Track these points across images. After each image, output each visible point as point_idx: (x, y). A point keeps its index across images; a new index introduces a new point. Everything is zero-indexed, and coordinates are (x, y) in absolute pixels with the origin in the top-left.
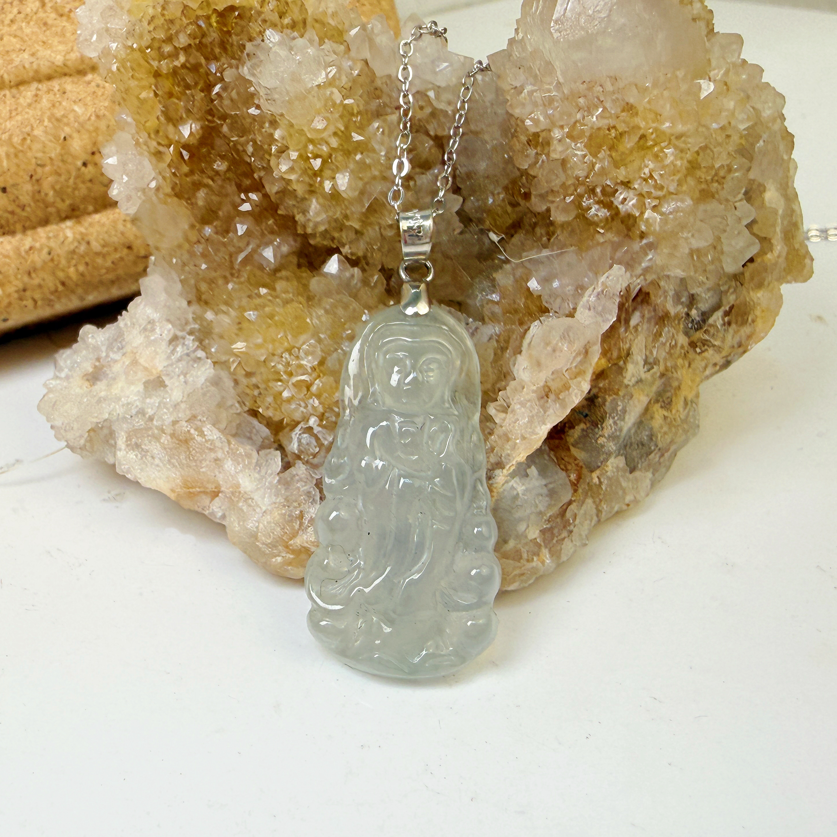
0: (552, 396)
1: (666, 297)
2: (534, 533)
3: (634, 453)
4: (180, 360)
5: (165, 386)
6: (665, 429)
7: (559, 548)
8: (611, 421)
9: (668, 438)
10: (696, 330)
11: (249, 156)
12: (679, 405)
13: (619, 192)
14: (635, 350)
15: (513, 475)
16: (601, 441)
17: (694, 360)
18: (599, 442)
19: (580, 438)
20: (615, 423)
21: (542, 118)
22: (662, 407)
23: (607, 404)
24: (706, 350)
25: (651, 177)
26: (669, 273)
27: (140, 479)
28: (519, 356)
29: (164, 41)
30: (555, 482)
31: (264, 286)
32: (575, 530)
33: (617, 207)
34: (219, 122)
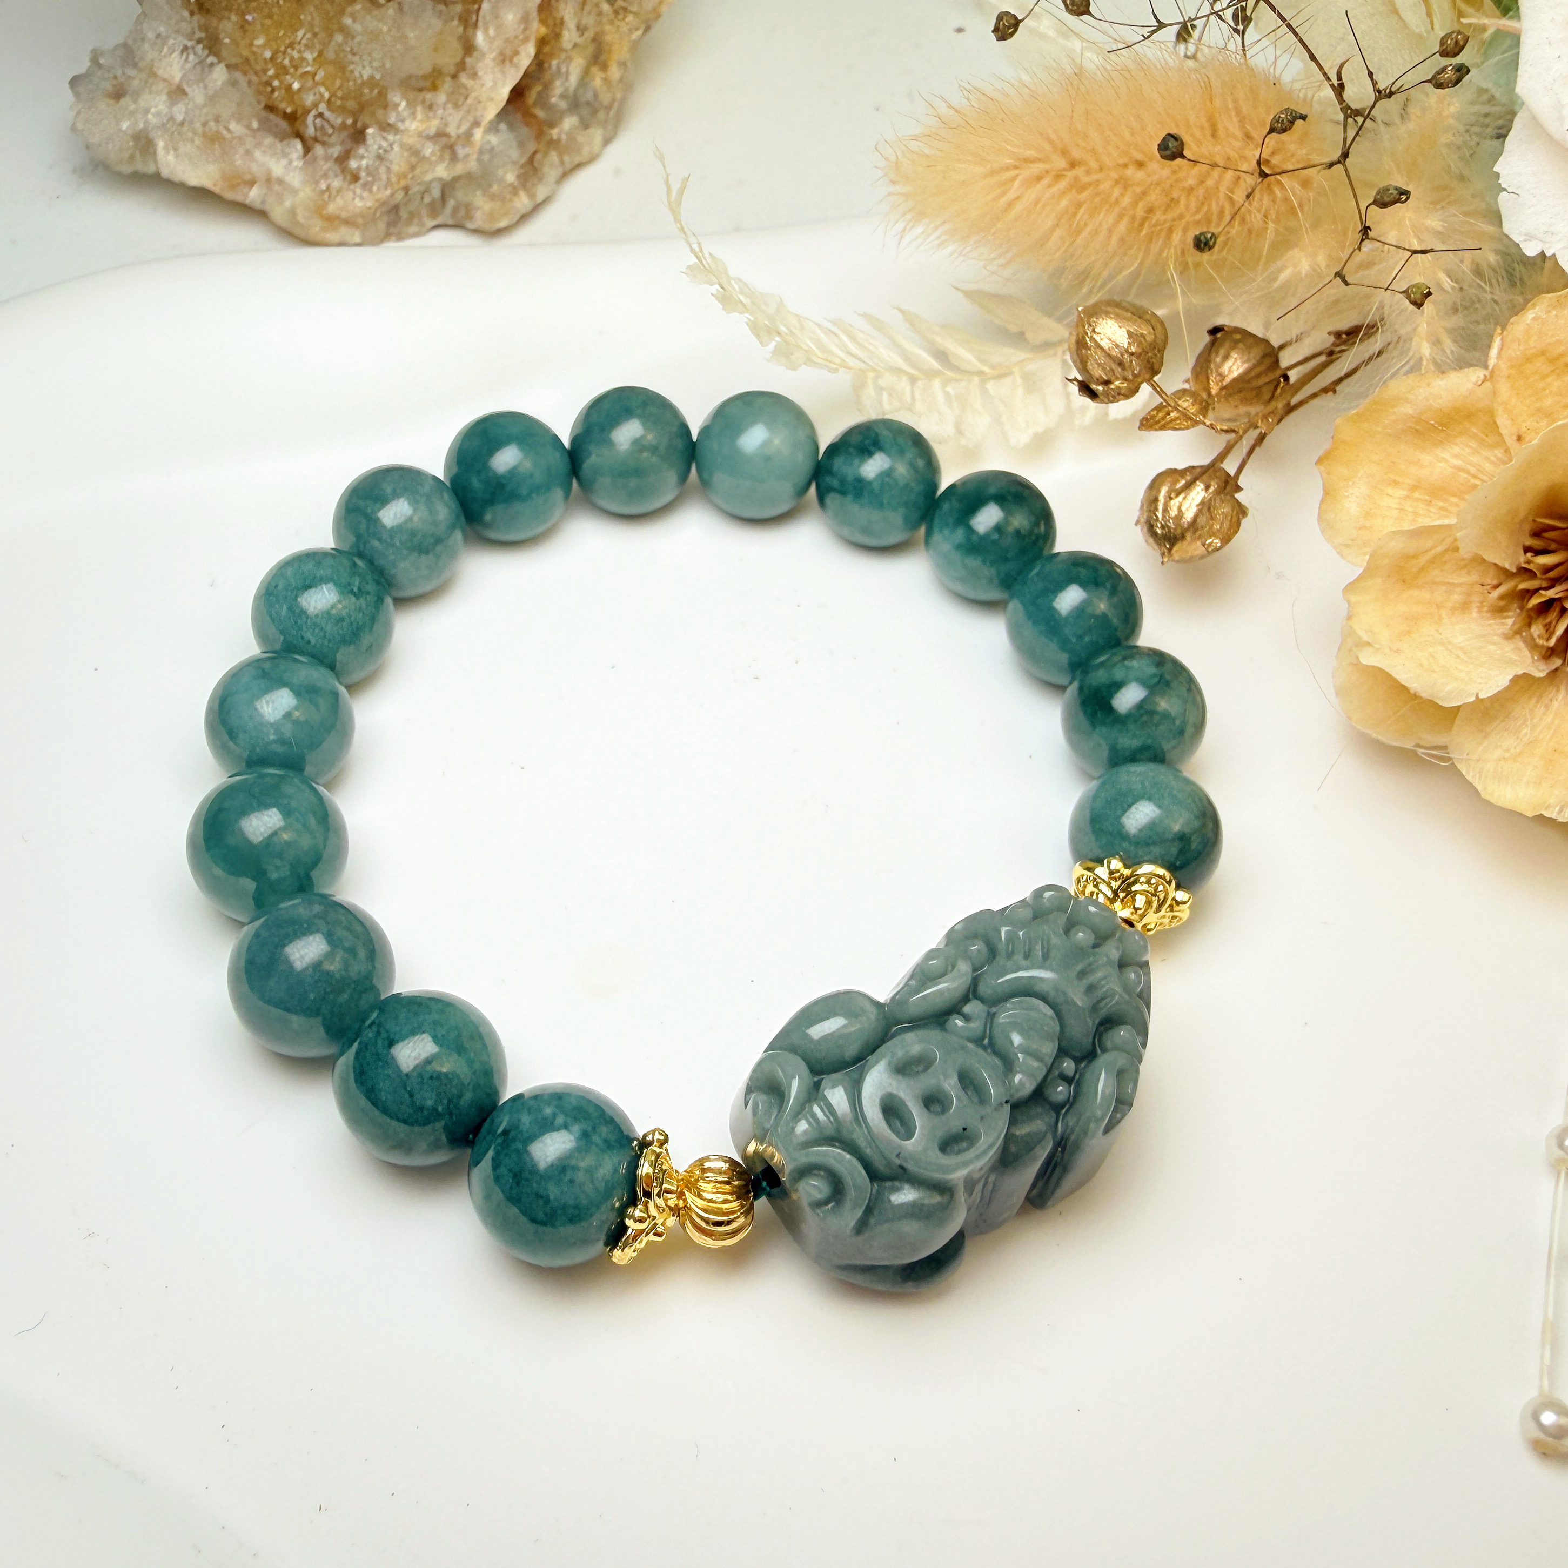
2: (511, 178)
3: (584, 112)
4: (195, 67)
5: (187, 93)
6: (605, 89)
7: (533, 190)
8: (558, 82)
9: (610, 97)
12: (613, 66)
14: (567, 18)
15: (487, 132)
17: (619, 25)
18: (552, 101)
19: (536, 99)
20: (561, 83)
22: (598, 69)
23: (552, 67)
28: (477, 30)
30: (521, 135)
32: (544, 176)
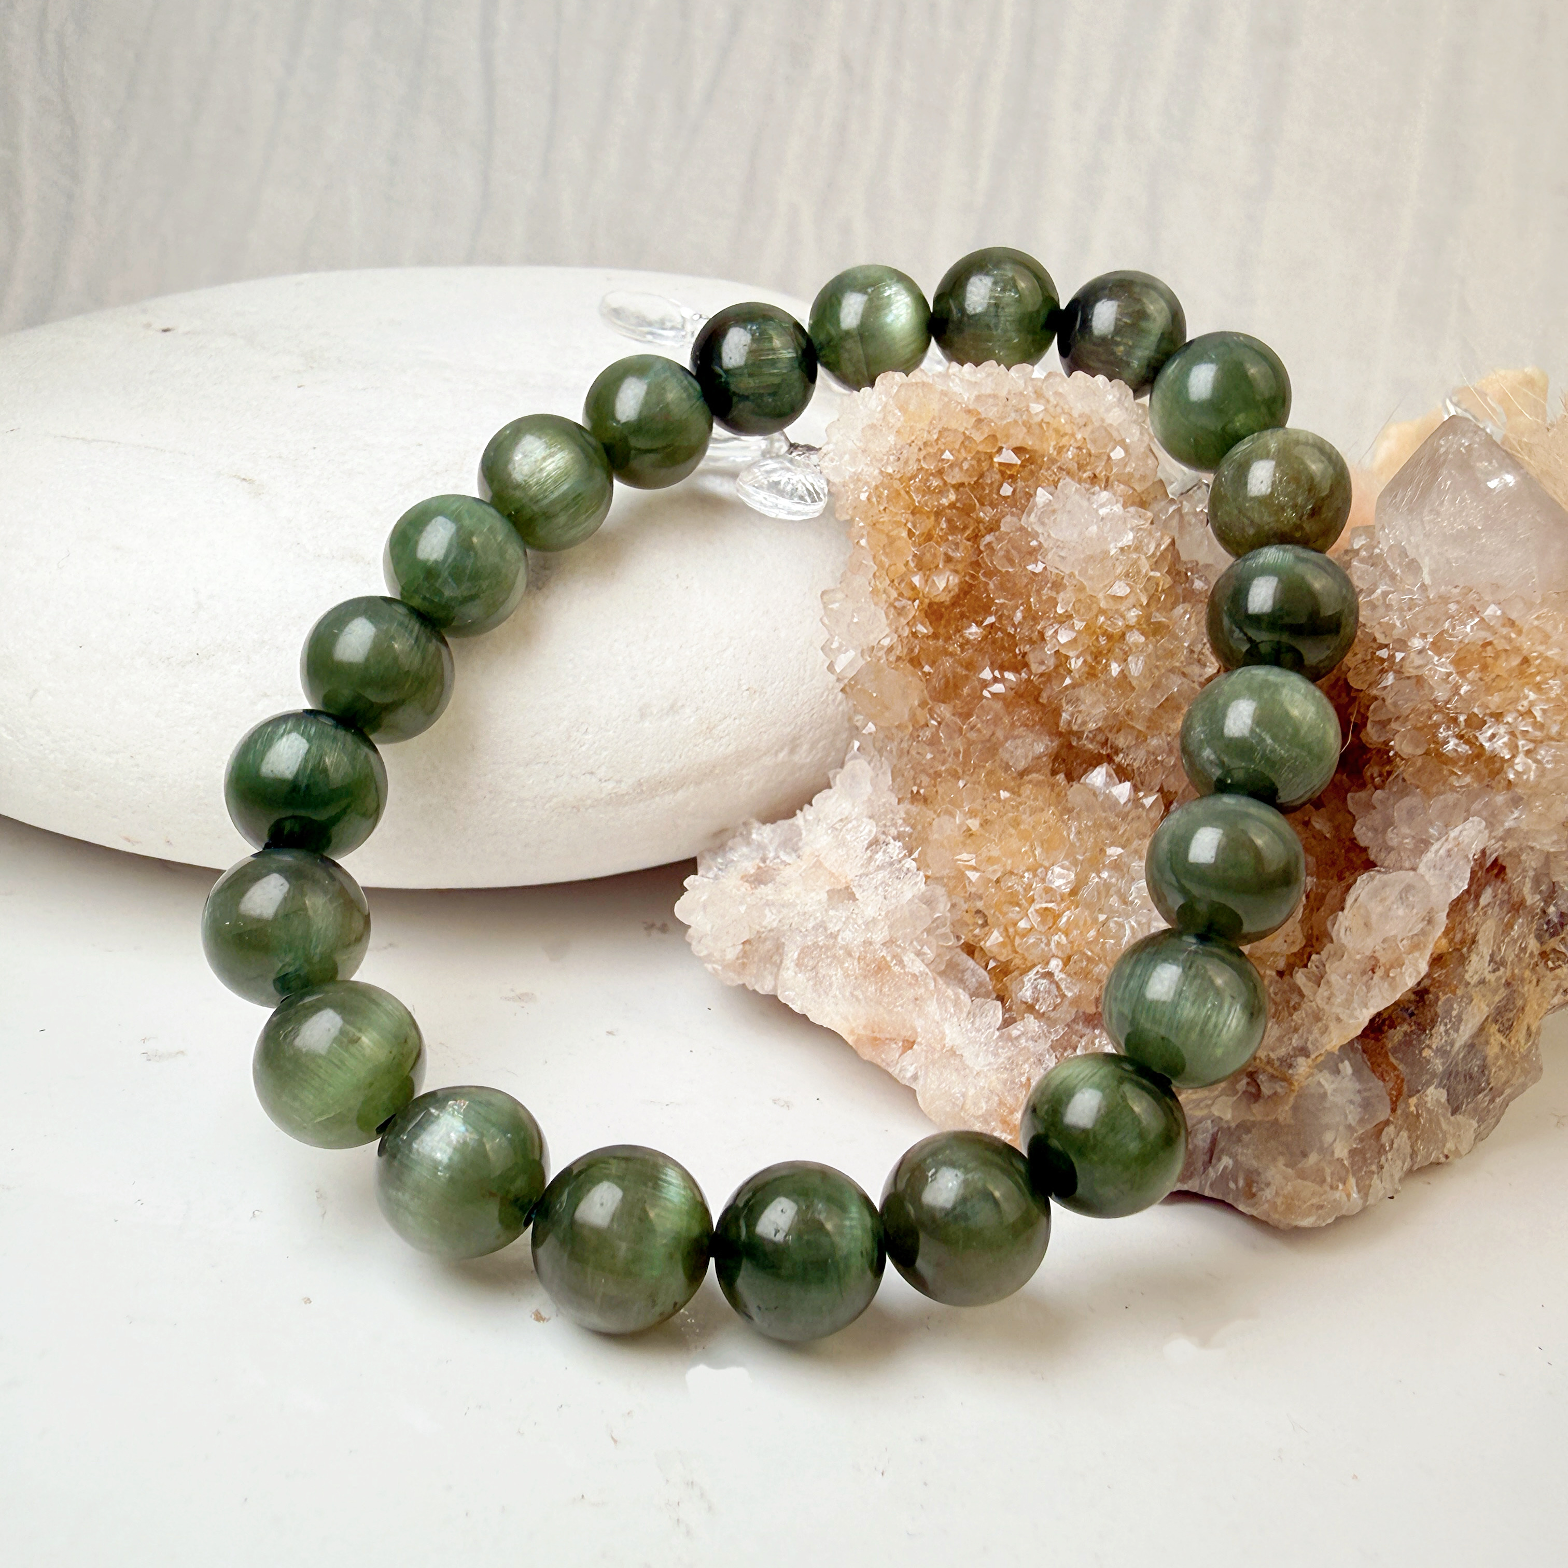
0: (1380, 972)
1: (1525, 877)
2: (1341, 1151)
3: (1460, 1087)
4: (879, 868)
5: (855, 900)
6: (1501, 1062)
7: (1367, 1182)
8: (1442, 1028)
9: (1504, 1075)
10: (1553, 935)
11: (1014, 625)
12: (1520, 1035)
13: (1487, 726)
14: (1481, 937)
15: (1320, 1067)
16: (1427, 1053)
17: (1544, 976)
18: (1424, 1054)
19: (1400, 1043)
20: (1446, 1031)
21: (1398, 624)
22: (1499, 1031)
23: (1440, 1003)
24: (1560, 966)
25: (1529, 712)
26: (1534, 844)
27: (810, 1010)
28: (1340, 913)
29: (932, 474)
30: (1370, 1089)
31: (1006, 789)
32: (1386, 1166)
33: (1481, 745)
34: (984, 579)
